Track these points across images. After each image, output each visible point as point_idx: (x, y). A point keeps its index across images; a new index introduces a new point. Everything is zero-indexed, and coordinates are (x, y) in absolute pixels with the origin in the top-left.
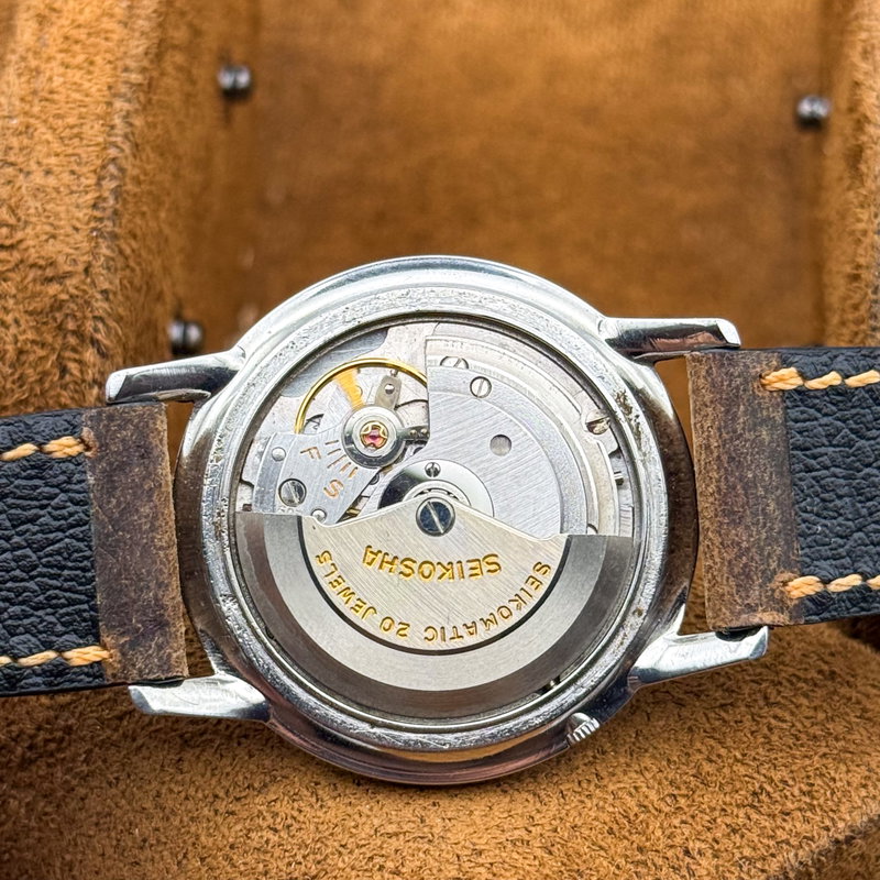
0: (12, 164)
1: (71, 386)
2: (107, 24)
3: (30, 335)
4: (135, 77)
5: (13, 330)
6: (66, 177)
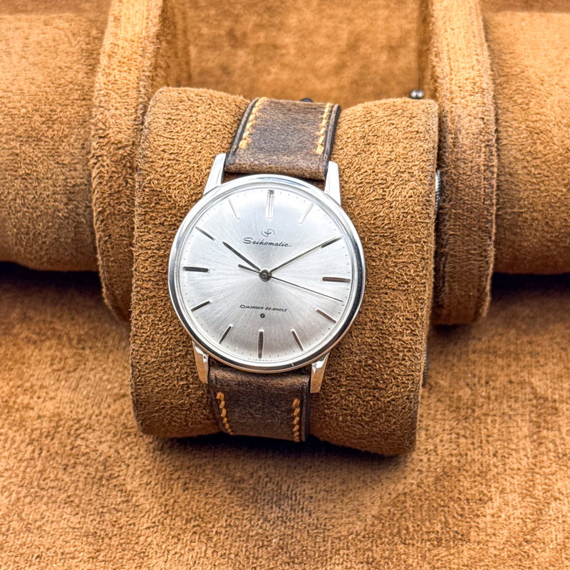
0: (102, 107)
2: (135, 56)
4: (147, 74)
6: (124, 110)
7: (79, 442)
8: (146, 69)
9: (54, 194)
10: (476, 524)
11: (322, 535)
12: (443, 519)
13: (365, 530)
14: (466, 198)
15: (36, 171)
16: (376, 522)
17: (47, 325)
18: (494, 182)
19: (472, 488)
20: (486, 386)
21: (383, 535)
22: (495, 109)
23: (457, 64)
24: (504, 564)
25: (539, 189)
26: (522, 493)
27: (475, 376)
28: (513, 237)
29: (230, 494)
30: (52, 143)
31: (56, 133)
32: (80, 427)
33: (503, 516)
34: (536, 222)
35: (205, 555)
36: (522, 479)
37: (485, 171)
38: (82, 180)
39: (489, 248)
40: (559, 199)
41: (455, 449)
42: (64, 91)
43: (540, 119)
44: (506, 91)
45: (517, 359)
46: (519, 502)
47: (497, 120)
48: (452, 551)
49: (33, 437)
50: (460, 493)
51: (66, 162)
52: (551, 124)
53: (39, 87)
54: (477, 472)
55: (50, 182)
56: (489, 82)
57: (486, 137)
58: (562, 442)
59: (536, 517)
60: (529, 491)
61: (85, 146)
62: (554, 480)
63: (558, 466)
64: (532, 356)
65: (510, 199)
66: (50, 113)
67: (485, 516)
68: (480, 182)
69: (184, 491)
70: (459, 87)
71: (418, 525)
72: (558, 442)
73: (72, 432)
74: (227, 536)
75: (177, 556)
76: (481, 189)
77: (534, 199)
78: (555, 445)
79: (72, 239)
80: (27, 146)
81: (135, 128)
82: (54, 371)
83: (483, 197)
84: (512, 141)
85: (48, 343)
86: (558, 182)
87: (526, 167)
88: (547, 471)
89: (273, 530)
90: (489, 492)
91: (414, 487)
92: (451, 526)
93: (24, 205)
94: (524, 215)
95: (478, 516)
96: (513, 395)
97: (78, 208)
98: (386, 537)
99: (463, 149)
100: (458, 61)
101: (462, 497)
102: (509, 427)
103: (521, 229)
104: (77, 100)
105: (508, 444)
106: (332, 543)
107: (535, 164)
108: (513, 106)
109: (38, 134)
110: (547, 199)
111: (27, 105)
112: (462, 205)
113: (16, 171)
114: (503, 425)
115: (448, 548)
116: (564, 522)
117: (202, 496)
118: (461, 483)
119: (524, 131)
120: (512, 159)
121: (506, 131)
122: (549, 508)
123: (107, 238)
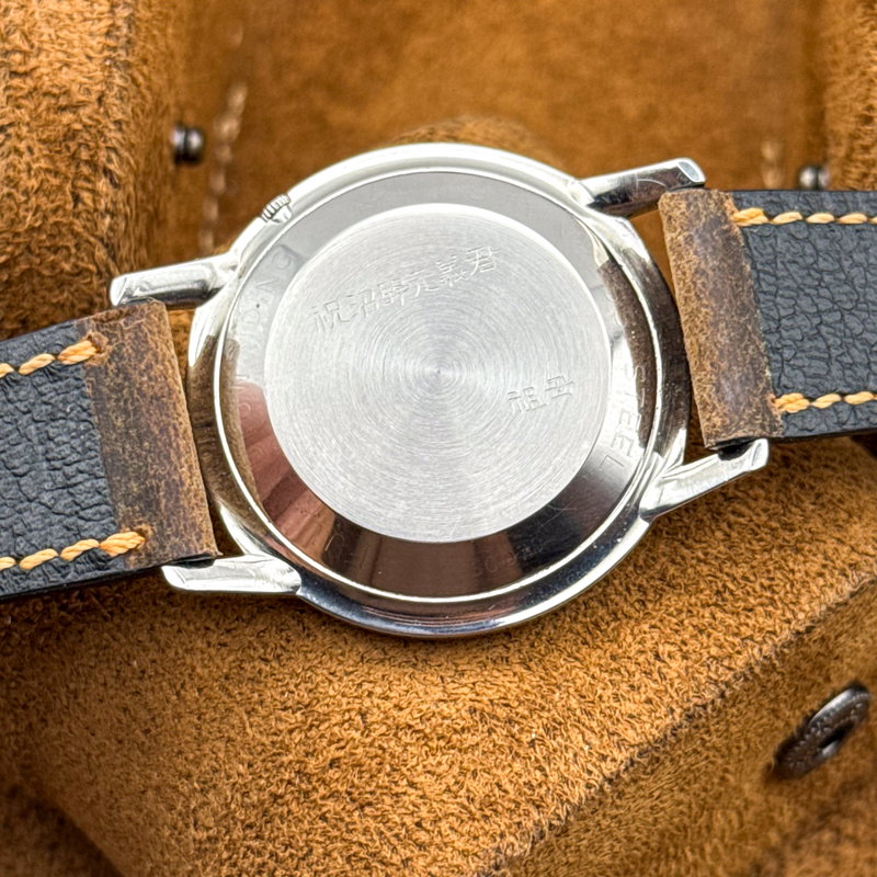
1: (84, 215)
3: (43, 164)
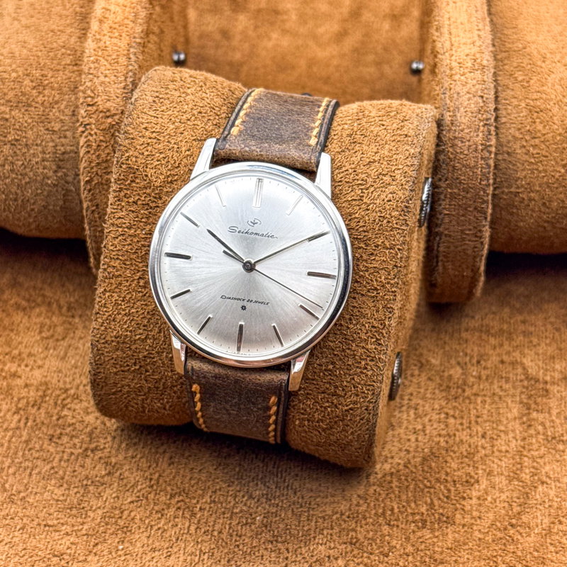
0: (92, 74)
2: (126, 21)
4: (138, 40)
5: (94, 137)
6: (113, 78)
7: (65, 412)
8: (137, 36)
9: (43, 161)
10: (461, 506)
11: (306, 514)
12: (429, 501)
13: (350, 510)
14: (463, 178)
15: (25, 137)
16: (361, 502)
17: (37, 292)
18: (492, 162)
19: (459, 469)
20: (477, 366)
21: (368, 515)
22: (495, 86)
23: (457, 39)
24: (488, 548)
25: (537, 169)
26: (509, 476)
27: (466, 355)
28: (509, 217)
29: (215, 469)
30: (42, 109)
31: (46, 98)
32: (68, 397)
33: (489, 499)
34: (533, 203)
35: (188, 532)
36: (510, 462)
37: (482, 150)
38: (72, 148)
39: (484, 229)
40: (557, 179)
41: (443, 430)
42: (56, 55)
43: (541, 98)
44: (506, 67)
45: (510, 339)
46: (506, 485)
47: (497, 97)
48: (436, 534)
49: (20, 405)
50: (447, 474)
51: (56, 129)
52: (551, 103)
53: (30, 50)
54: (465, 454)
55: (40, 149)
56: (489, 59)
57: (484, 116)
58: (552, 424)
59: (522, 500)
60: (516, 474)
61: (76, 113)
62: (542, 464)
63: (546, 449)
64: (524, 336)
65: (507, 179)
66: (40, 78)
67: (471, 499)
68: (478, 162)
69: (170, 465)
70: (459, 63)
71: (403, 506)
72: (548, 424)
73: (59, 402)
74: (211, 513)
75: (160, 531)
76: (477, 169)
77: (532, 180)
78: (545, 428)
79: (61, 207)
80: (17, 111)
81: (124, 97)
82: (42, 338)
83: (479, 177)
84: (511, 119)
85: (37, 310)
86: (557, 163)
87: (524, 147)
88: (536, 453)
89: (257, 508)
90: (476, 474)
91: (401, 467)
92: (436, 508)
93: (12, 171)
94: (521, 195)
95: (464, 498)
96: (504, 375)
97: (68, 176)
98: (370, 517)
99: (460, 128)
100: (459, 36)
101: (449, 479)
102: (499, 408)
103: (518, 209)
104: (69, 65)
105: (497, 425)
106: (316, 522)
107: (533, 144)
108: (513, 83)
109: (28, 99)
110: (545, 179)
111: (18, 69)
112: (458, 185)
113: (5, 137)
114: (494, 406)
115: (433, 530)
116: (550, 506)
117: (187, 471)
118: (448, 465)
119: (524, 110)
120: (510, 138)
121: (505, 109)
122: (535, 492)
123: (94, 208)
